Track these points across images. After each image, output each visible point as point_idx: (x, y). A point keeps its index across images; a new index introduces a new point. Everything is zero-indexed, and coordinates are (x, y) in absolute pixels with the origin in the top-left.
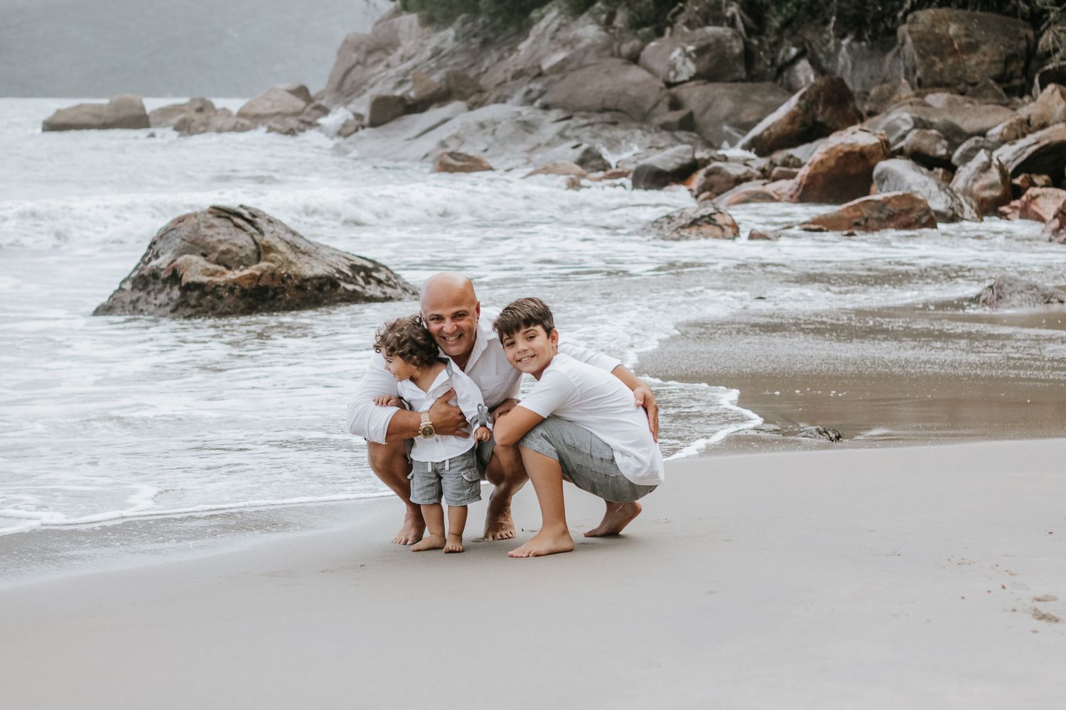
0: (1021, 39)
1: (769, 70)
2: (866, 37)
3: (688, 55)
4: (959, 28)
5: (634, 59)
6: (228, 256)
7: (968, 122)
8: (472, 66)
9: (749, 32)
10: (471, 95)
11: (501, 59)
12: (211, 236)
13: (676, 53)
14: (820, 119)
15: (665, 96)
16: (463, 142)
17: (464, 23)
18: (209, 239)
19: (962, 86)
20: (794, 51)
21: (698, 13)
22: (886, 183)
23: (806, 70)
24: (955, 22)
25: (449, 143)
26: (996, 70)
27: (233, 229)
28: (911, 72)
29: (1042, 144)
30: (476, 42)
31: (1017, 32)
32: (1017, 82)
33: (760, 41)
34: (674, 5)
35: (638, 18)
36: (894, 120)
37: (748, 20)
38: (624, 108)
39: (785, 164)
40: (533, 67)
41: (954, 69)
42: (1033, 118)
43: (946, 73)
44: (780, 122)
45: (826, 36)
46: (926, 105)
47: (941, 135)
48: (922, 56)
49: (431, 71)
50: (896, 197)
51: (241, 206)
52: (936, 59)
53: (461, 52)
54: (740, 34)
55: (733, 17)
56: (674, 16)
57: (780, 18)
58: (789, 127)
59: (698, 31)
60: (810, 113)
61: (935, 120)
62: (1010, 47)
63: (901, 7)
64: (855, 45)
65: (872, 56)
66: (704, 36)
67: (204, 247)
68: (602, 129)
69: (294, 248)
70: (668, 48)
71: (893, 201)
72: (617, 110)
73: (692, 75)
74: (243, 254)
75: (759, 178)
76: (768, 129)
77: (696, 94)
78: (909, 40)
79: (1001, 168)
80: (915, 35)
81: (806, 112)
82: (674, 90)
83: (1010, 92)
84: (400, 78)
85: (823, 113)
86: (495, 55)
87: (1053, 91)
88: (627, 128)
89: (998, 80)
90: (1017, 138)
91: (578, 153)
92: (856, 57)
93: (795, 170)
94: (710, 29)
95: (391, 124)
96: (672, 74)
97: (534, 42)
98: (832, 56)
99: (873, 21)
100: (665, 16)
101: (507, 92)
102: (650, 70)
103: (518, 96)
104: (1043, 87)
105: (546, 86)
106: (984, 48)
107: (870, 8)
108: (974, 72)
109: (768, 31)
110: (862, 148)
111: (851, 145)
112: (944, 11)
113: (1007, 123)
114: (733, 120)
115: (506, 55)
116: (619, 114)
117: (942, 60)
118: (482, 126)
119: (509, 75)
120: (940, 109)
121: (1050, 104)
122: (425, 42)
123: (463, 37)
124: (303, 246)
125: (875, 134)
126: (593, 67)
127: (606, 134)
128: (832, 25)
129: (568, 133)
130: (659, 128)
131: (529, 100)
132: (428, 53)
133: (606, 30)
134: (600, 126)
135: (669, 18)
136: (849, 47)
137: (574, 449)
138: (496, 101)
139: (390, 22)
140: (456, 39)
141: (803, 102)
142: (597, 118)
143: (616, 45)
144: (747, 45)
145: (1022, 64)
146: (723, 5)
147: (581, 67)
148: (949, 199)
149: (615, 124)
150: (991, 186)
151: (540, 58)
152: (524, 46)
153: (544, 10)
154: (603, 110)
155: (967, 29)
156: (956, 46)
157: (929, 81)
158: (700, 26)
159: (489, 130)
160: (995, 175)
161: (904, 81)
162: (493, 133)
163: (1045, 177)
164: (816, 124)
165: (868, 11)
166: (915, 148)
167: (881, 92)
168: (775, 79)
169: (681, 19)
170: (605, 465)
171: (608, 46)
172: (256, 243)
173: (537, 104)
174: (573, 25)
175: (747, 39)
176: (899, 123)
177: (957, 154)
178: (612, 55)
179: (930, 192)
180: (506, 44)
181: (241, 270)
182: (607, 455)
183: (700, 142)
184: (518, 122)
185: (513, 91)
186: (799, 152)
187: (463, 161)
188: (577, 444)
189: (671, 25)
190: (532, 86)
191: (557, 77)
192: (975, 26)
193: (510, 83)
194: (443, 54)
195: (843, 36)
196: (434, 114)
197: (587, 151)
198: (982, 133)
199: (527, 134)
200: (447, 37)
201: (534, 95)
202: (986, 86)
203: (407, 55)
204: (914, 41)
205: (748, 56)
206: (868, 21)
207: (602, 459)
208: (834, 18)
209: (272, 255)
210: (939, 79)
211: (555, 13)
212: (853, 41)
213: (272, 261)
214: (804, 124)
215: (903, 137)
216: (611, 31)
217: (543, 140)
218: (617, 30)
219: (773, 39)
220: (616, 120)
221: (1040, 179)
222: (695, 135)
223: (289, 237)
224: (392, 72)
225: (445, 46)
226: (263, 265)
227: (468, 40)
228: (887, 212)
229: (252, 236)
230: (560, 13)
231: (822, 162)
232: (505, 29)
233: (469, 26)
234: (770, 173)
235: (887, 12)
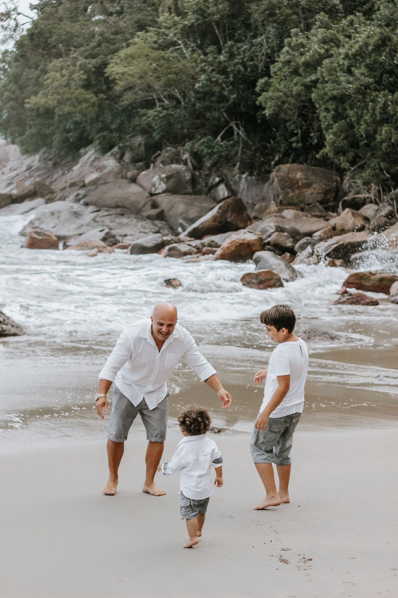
0: (333, 181)
1: (204, 189)
2: (255, 174)
3: (162, 179)
4: (302, 175)
5: (134, 180)
7: (304, 226)
8: (48, 177)
9: (195, 168)
10: (47, 194)
11: (63, 174)
13: (156, 178)
14: (229, 220)
15: (149, 201)
16: (42, 222)
17: (44, 153)
19: (302, 205)
20: (217, 179)
21: (168, 157)
22: (259, 263)
23: (223, 190)
24: (300, 171)
25: (35, 222)
26: (320, 198)
28: (276, 196)
29: (340, 243)
30: (50, 163)
31: (332, 178)
32: (331, 204)
33: (200, 173)
34: (156, 152)
35: (136, 157)
36: (265, 227)
37: (194, 162)
38: (128, 206)
39: (210, 245)
40: (79, 181)
41: (299, 196)
42: (337, 226)
43: (295, 198)
44: (208, 220)
45: (234, 173)
46: (283, 217)
47: (289, 235)
48: (283, 189)
49: (26, 179)
50: (264, 272)
52: (289, 190)
53: (42, 168)
54: (189, 169)
55: (186, 160)
56: (155, 158)
57: (210, 162)
58: (213, 224)
59: (168, 166)
60: (224, 216)
61: (287, 227)
62: (328, 185)
63: (273, 160)
64: (249, 178)
65: (257, 184)
66: (171, 169)
68: (116, 217)
70: (151, 175)
71: (262, 274)
72: (124, 207)
73: (164, 190)
75: (196, 253)
76: (202, 224)
77: (166, 200)
78: (276, 180)
79: (318, 256)
80: (279, 178)
81: (222, 216)
82: (154, 198)
83: (327, 209)
84: (9, 181)
85: (230, 216)
86: (60, 172)
87: (348, 212)
88: (129, 218)
89: (321, 202)
90: (328, 238)
91: (102, 234)
92: (250, 185)
93: (215, 249)
94: (174, 166)
95: (4, 209)
96: (153, 189)
97: (81, 166)
98: (237, 183)
99: (258, 166)
100: (151, 158)
101: (66, 194)
102: (142, 186)
103: (72, 197)
104: (344, 209)
105: (86, 192)
106: (315, 186)
107: (257, 159)
108: (309, 198)
109: (204, 168)
110: (249, 241)
111: (243, 240)
112: (295, 165)
113: (324, 229)
114: (184, 215)
115: (66, 172)
116: (125, 209)
117: (293, 191)
118: (52, 214)
119: (68, 184)
120: (290, 219)
121: (346, 218)
122: (23, 162)
123: (44, 160)
125: (256, 234)
126: (112, 184)
127: (118, 220)
128: (237, 166)
129: (97, 219)
130: (145, 218)
131: (77, 200)
132: (24, 168)
133: (119, 163)
134: (115, 216)
135: (152, 159)
136: (246, 179)
138: (60, 199)
139: (5, 147)
140: (40, 161)
141: (220, 211)
142: (113, 211)
143: (124, 172)
144: (193, 175)
145: (334, 195)
146: (181, 153)
147: (105, 183)
148: (291, 273)
149: (122, 215)
151: (84, 176)
152: (76, 168)
153: (87, 149)
154: (117, 207)
155: (306, 175)
156: (300, 184)
157: (286, 202)
158: (169, 164)
159: (56, 216)
161: (273, 202)
162: (58, 218)
163: (341, 261)
164: (227, 223)
165: (256, 160)
166: (276, 242)
167: (261, 207)
168: (207, 194)
169: (159, 160)
171: (120, 172)
173: (82, 202)
174: (102, 159)
175: (193, 172)
176: (268, 228)
177: (297, 246)
178: (122, 177)
179: (281, 269)
180: (66, 166)
183: (167, 227)
184: (72, 212)
185: (70, 194)
186: (216, 238)
187: (42, 236)
189: (154, 162)
190: (80, 192)
191: (92, 188)
192: (310, 174)
193: (68, 189)
194: (33, 169)
195: (243, 173)
196: (27, 204)
197: (107, 234)
198: (310, 234)
199: (76, 219)
200: (35, 160)
201: (80, 197)
202: (315, 206)
203: (13, 169)
204: (278, 181)
205: (194, 181)
206: (256, 165)
208: (238, 164)
210: (291, 201)
211: (92, 152)
212: (248, 175)
214: (220, 222)
215: (270, 236)
216: (122, 163)
217: (85, 223)
218: (125, 163)
219: (207, 172)
220: (123, 213)
221: (338, 262)
222: (164, 223)
224: (5, 177)
225: (34, 164)
227: (46, 162)
228: (259, 280)
230: (96, 151)
231: (228, 248)
232: (66, 157)
233: (46, 155)
234: (202, 250)
235: (266, 161)
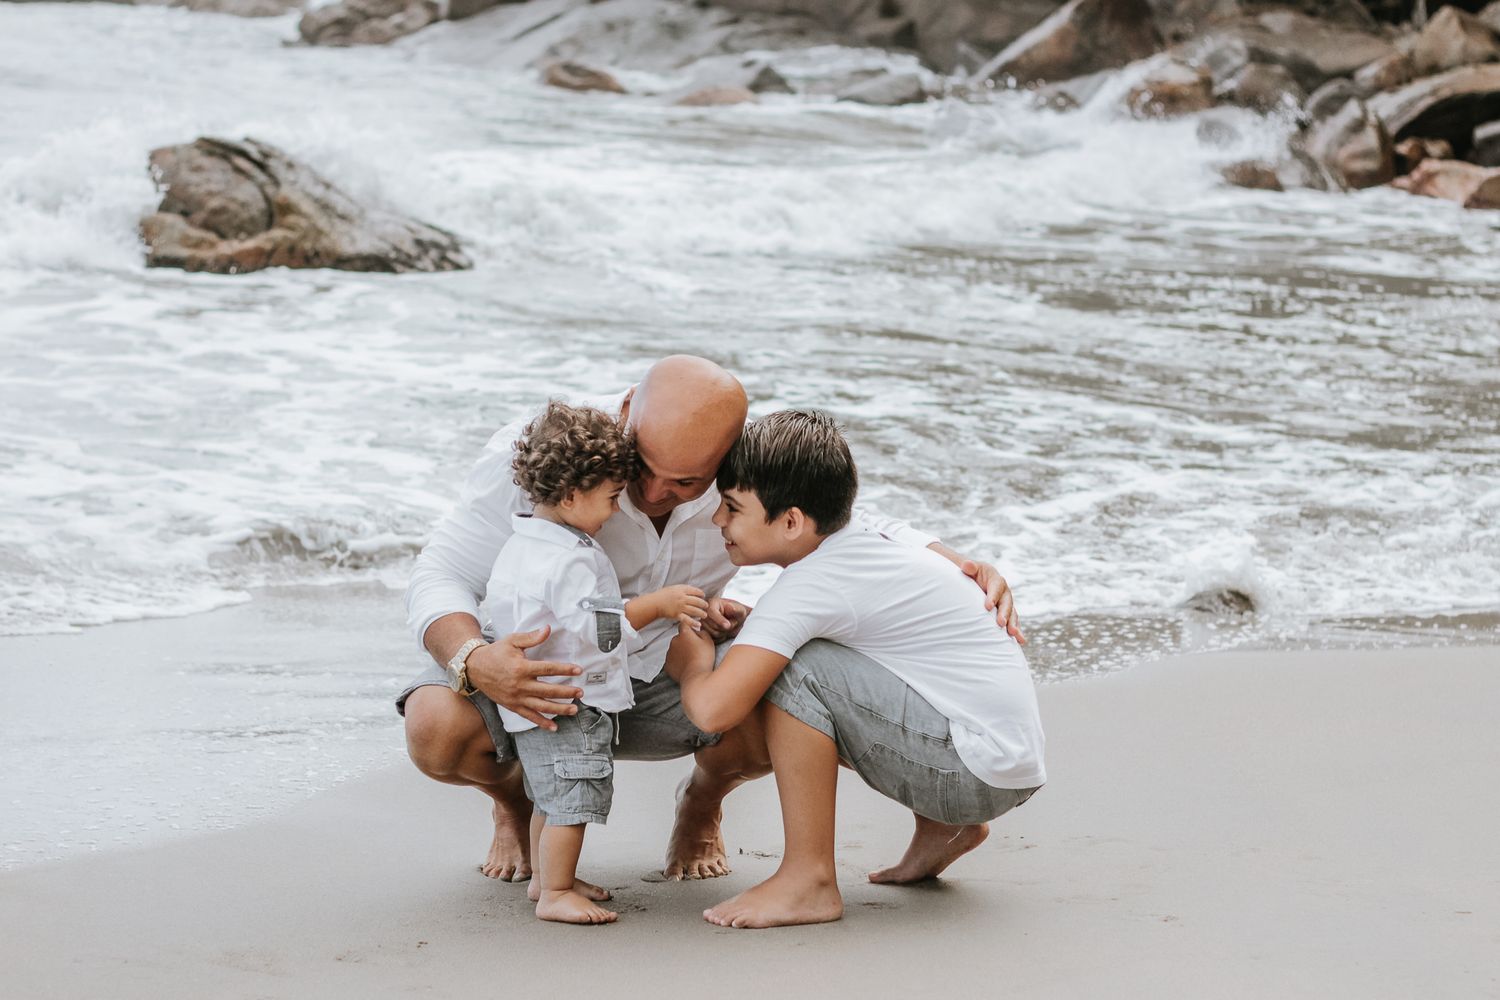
6: (224, 217)
7: (1325, 57)
12: (198, 185)
14: (1105, 39)
16: (582, 50)
18: (193, 190)
19: (1310, 4)
25: (563, 50)
27: (232, 176)
29: (1441, 95)
32: (1391, 2)
36: (1217, 49)
42: (1418, 56)
44: (1045, 42)
46: (1263, 29)
47: (1288, 74)
51: (247, 140)
58: (1059, 52)
60: (1091, 32)
61: (1282, 51)
67: (185, 202)
68: (785, 39)
69: (325, 207)
72: (806, 13)
74: (245, 215)
76: (1026, 51)
79: (1381, 128)
81: (1084, 30)
83: (1380, 16)
85: (1108, 31)
87: (1448, 19)
90: (1401, 85)
91: (751, 74)
104: (1432, 11)
110: (1173, 88)
111: (1161, 83)
113: (1385, 62)
114: (973, 35)
120: (1284, 36)
121: (1444, 38)
124: (341, 204)
125: (1191, 68)
129: (734, 43)
130: (864, 42)
134: (781, 35)
137: (870, 713)
141: (1079, 16)
142: (775, 23)
148: (1307, 171)
149: (801, 33)
150: (1366, 155)
154: (786, 12)
159: (620, 33)
160: (1370, 139)
162: (626, 38)
163: (1442, 144)
164: (1099, 48)
166: (1251, 90)
170: (932, 749)
172: (267, 199)
176: (1228, 53)
177: (1313, 104)
181: (242, 241)
182: (936, 731)
187: (581, 76)
188: (877, 702)
196: (540, 7)
197: (762, 70)
198: (1348, 74)
199: (673, 42)
202: (1347, 6)
207: (925, 738)
209: (291, 219)
213: (291, 228)
214: (1081, 48)
215: (1232, 75)
217: (699, 52)
220: (803, 28)
221: (1436, 148)
223: (319, 191)
226: (277, 233)
229: (261, 187)
